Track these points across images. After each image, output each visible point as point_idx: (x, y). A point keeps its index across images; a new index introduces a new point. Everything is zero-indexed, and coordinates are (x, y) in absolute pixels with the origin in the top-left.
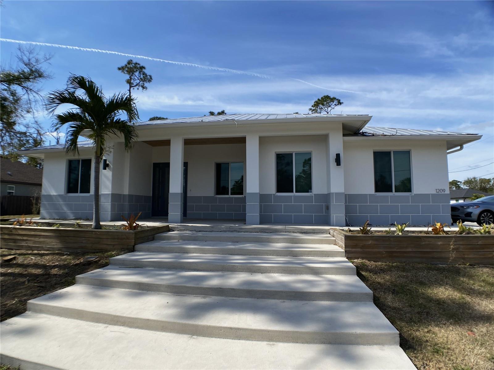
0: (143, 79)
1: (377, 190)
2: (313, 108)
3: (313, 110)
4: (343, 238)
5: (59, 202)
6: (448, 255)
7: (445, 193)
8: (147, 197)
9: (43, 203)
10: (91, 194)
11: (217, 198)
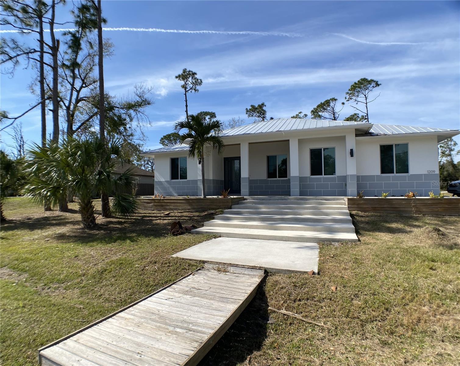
0: (195, 83)
1: (383, 172)
2: (350, 92)
3: (350, 94)
4: (347, 200)
5: (166, 185)
6: (410, 209)
7: (435, 173)
8: (221, 180)
9: (156, 186)
10: (188, 179)
11: (268, 180)
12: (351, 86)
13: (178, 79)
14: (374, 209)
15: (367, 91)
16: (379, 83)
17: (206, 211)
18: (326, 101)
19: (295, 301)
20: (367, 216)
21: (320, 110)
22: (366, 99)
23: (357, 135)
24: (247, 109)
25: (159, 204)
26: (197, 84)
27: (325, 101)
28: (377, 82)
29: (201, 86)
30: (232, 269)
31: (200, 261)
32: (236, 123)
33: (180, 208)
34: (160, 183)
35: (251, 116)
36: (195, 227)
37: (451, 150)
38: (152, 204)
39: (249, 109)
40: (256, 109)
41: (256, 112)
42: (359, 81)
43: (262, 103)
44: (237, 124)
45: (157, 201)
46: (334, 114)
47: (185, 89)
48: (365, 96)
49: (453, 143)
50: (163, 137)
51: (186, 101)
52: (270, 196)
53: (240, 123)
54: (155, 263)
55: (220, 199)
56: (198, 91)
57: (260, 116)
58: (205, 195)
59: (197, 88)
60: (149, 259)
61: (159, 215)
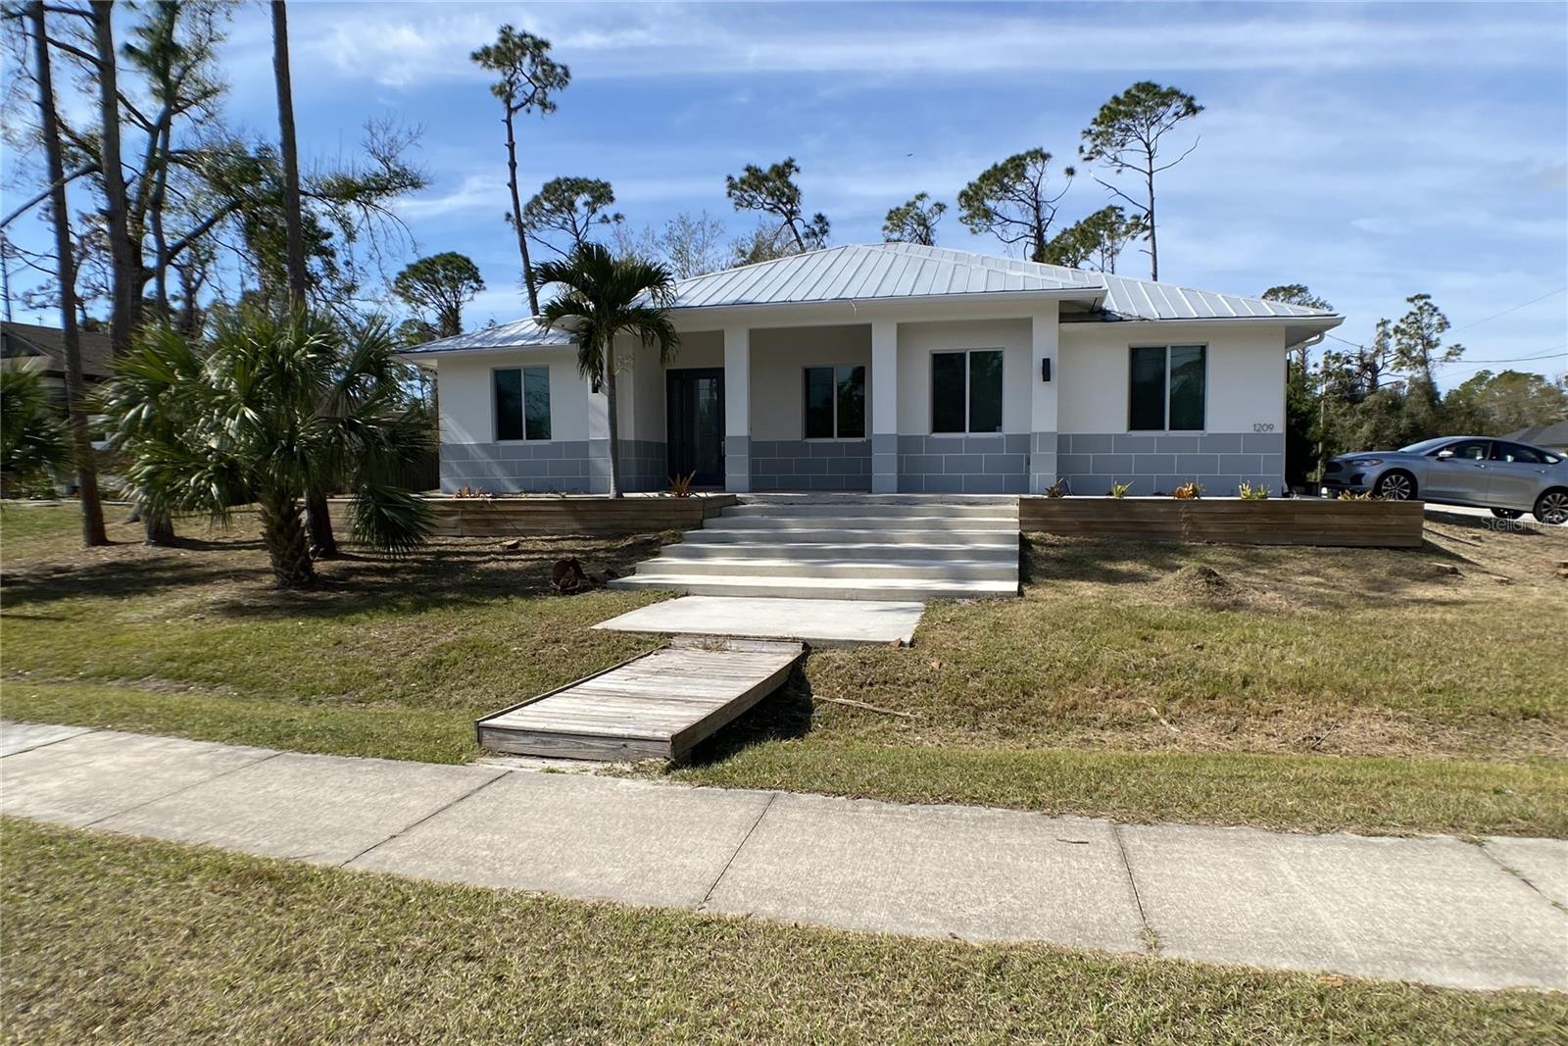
0: (543, 78)
1: (1133, 426)
2: (1095, 129)
3: (1099, 135)
4: (1019, 503)
5: (483, 458)
6: (1175, 528)
7: (1274, 431)
8: (657, 444)
9: (446, 462)
10: (553, 440)
11: (807, 444)
12: (1102, 109)
13: (480, 63)
14: (1087, 528)
15: (1154, 130)
16: (1197, 103)
17: (629, 535)
18: (1013, 159)
19: (861, 687)
20: (1066, 546)
21: (991, 191)
22: (1150, 159)
23: (1064, 317)
24: (730, 178)
25: (478, 517)
26: (551, 85)
27: (1008, 157)
28: (1192, 98)
29: (567, 89)
30: (734, 645)
31: (662, 633)
32: (694, 232)
33: (547, 529)
34: (460, 450)
35: (745, 204)
36: (613, 575)
37: (1430, 344)
38: (456, 518)
39: (737, 180)
40: (766, 178)
41: (764, 189)
42: (1128, 93)
43: (786, 159)
44: (697, 237)
45: (470, 508)
46: (1037, 209)
47: (508, 102)
48: (1148, 145)
49: (1435, 320)
50: (404, 269)
51: (511, 147)
52: (813, 494)
53: (707, 234)
54: (557, 641)
55: (668, 500)
56: (554, 107)
57: (780, 209)
58: (619, 491)
59: (548, 99)
60: (538, 636)
61: (487, 549)
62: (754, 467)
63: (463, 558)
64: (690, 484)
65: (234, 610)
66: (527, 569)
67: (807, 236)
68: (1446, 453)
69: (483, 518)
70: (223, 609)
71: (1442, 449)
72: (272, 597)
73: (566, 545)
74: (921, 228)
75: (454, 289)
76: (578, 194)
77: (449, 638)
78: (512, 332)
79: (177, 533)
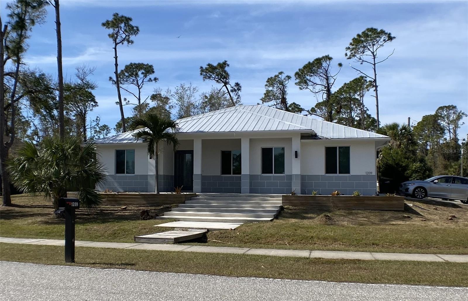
1: (327, 172)
2: (351, 47)
5: (111, 180)
6: (329, 205)
7: (373, 174)
8: (171, 176)
10: (135, 174)
11: (222, 177)
12: (353, 39)
13: (105, 26)
15: (375, 47)
16: (392, 36)
18: (317, 60)
19: (220, 238)
20: (295, 210)
21: (308, 72)
22: (374, 58)
23: (302, 138)
24: (201, 67)
25: (113, 199)
27: (315, 59)
28: (390, 34)
30: (190, 230)
31: (172, 227)
33: (135, 203)
35: (207, 78)
36: (158, 216)
39: (204, 68)
40: (215, 68)
41: (215, 73)
42: (363, 33)
43: (223, 61)
45: (110, 196)
46: (327, 79)
47: (115, 40)
48: (373, 53)
52: (222, 194)
54: (145, 229)
55: (175, 194)
56: (132, 42)
57: (221, 81)
58: (158, 192)
59: (130, 39)
60: (140, 228)
61: (116, 209)
62: (203, 184)
63: (109, 211)
64: (181, 190)
65: (47, 223)
66: (130, 215)
67: (232, 91)
68: (436, 181)
69: (115, 199)
70: (44, 223)
71: (435, 180)
72: (56, 220)
73: (141, 208)
74: (281, 86)
75: (84, 105)
76: (139, 70)
77: (116, 228)
78: (123, 137)
79: (12, 202)
